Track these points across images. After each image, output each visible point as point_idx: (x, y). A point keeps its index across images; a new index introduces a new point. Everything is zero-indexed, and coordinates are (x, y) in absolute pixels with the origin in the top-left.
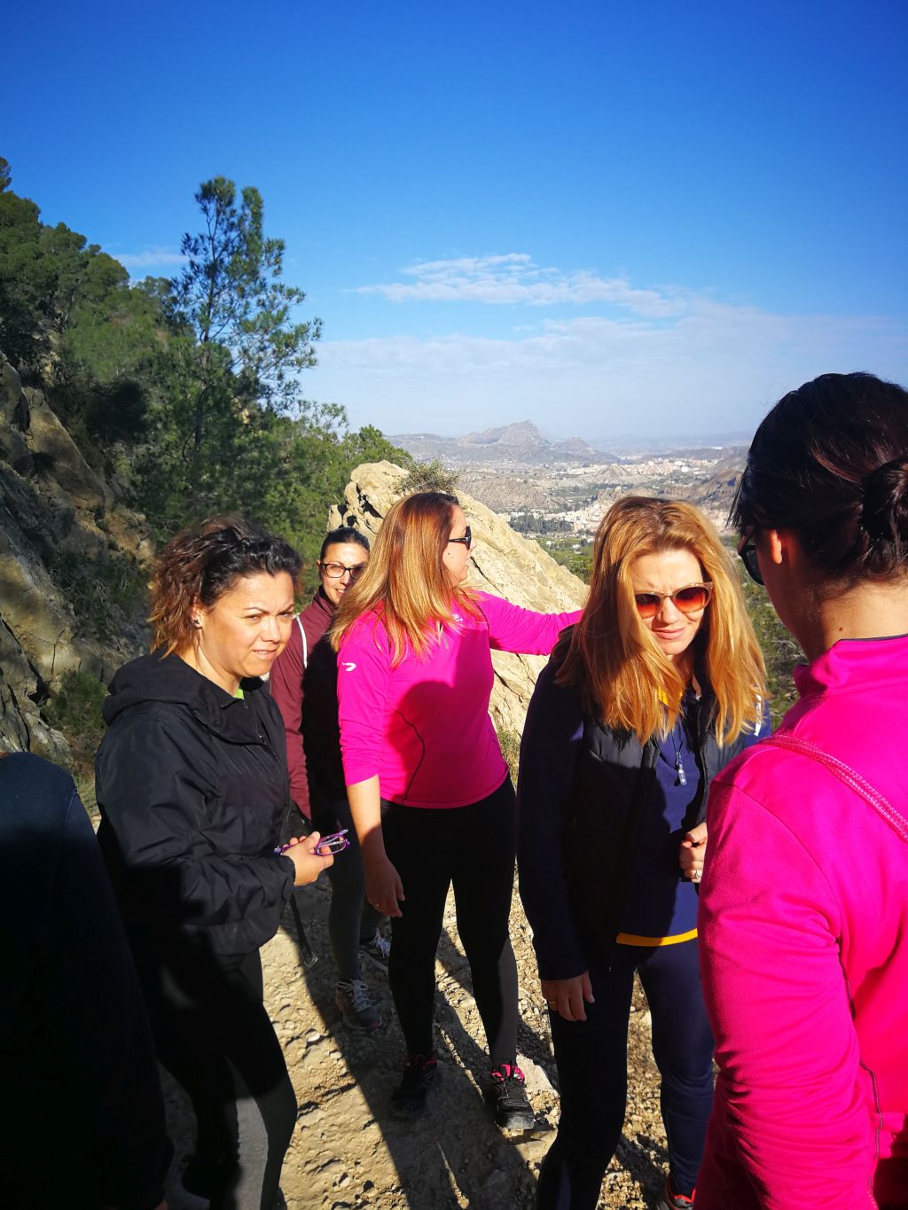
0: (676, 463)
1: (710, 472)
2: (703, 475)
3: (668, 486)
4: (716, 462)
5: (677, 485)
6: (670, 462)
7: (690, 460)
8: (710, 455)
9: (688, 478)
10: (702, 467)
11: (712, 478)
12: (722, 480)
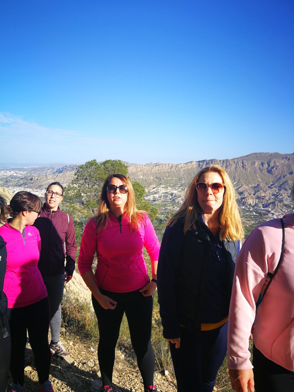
0: (12, 172)
1: (24, 175)
2: (21, 176)
3: (9, 180)
4: (26, 172)
5: (12, 180)
6: (9, 172)
7: (17, 171)
8: (24, 170)
9: (16, 177)
10: (21, 174)
11: (25, 178)
12: (28, 178)
